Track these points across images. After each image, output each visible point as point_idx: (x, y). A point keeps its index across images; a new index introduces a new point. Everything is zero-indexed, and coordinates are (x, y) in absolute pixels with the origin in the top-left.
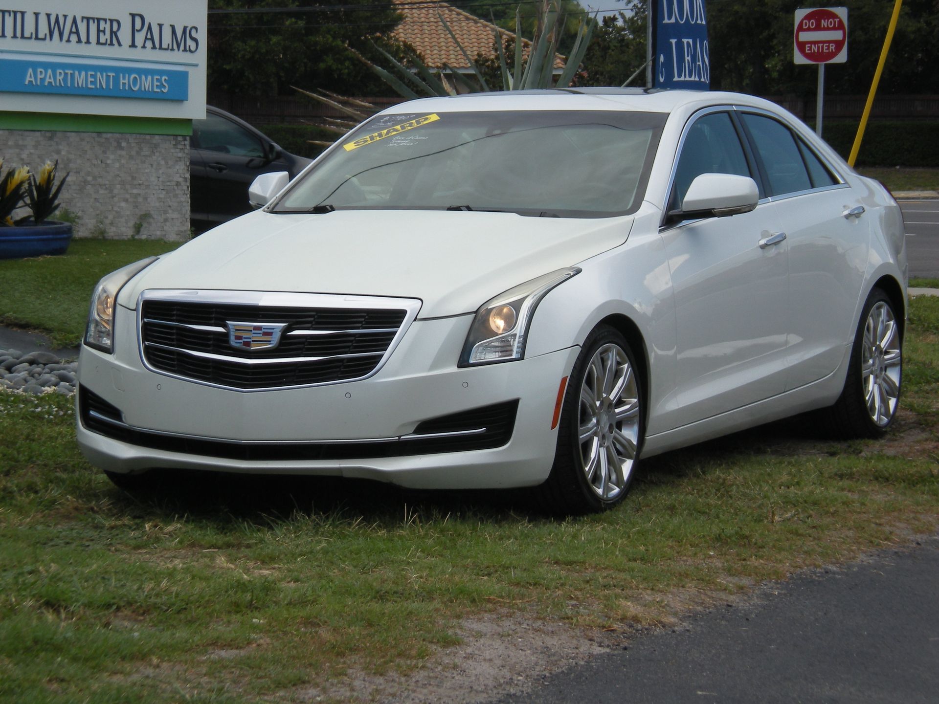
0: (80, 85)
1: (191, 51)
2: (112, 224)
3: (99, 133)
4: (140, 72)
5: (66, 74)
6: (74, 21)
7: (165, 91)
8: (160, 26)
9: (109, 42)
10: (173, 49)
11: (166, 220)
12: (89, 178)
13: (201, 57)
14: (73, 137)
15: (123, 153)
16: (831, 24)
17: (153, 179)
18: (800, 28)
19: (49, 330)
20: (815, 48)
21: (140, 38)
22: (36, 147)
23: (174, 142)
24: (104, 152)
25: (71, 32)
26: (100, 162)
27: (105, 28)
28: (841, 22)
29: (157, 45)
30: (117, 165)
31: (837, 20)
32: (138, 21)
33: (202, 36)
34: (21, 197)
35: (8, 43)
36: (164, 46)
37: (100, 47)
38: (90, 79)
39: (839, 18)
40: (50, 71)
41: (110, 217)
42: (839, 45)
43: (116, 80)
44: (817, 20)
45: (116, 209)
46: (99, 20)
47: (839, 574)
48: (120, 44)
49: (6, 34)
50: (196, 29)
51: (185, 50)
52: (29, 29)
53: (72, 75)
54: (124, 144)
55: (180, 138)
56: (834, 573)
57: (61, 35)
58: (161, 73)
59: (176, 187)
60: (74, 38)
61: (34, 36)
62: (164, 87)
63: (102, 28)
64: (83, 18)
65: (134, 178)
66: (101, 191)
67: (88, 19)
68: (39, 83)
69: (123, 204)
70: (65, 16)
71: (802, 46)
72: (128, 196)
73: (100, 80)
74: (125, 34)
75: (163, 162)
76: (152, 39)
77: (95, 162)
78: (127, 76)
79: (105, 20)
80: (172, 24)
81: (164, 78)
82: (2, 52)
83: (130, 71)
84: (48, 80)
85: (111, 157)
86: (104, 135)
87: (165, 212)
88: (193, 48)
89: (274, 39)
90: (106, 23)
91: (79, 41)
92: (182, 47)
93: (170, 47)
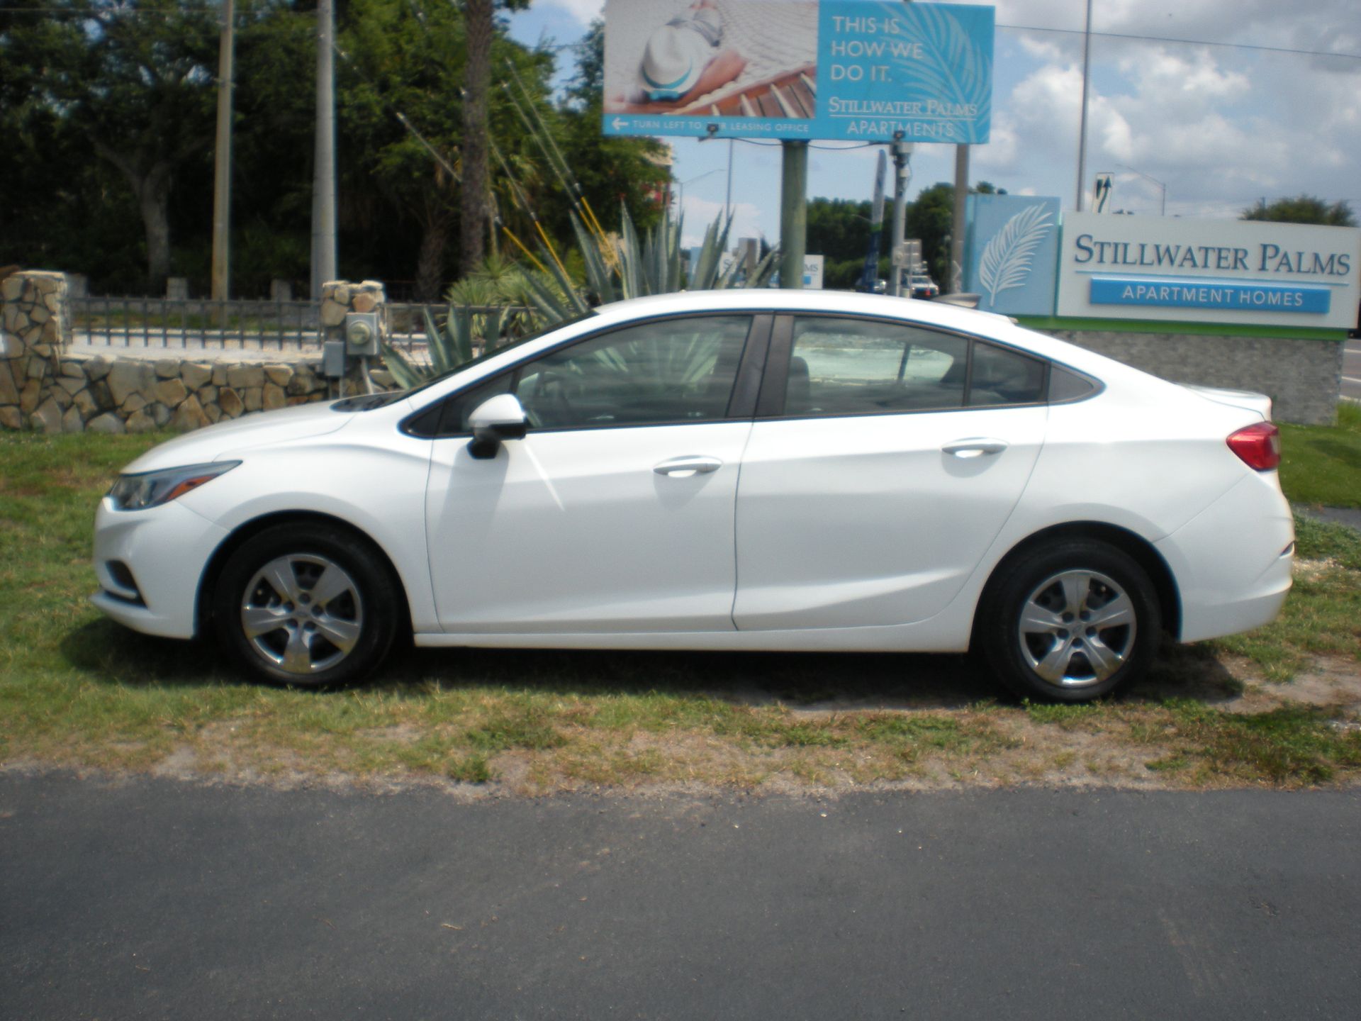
0: (1189, 299)
1: (1338, 274)
3: (1227, 337)
4: (1266, 290)
6: (1189, 251)
7: (1298, 304)
8: (1300, 254)
9: (1232, 265)
10: (1315, 272)
11: (1306, 407)
13: (1353, 279)
14: (1192, 339)
15: (1256, 352)
17: (1293, 374)
21: (1271, 264)
23: (1322, 346)
24: (1232, 351)
25: (1185, 259)
26: (1225, 359)
27: (1227, 256)
29: (1295, 268)
30: (1247, 362)
32: (1270, 252)
35: (1105, 267)
36: (1303, 268)
38: (1202, 295)
40: (1152, 289)
43: (1236, 295)
46: (1220, 250)
48: (1246, 268)
49: (1104, 260)
50: (1347, 256)
51: (1331, 273)
52: (1133, 256)
53: (1180, 292)
54: (1257, 345)
55: (1331, 343)
57: (1172, 261)
58: (1295, 290)
59: (1321, 382)
60: (1188, 264)
61: (1139, 262)
62: (1298, 302)
63: (1223, 255)
64: (1200, 248)
65: (1269, 373)
67: (1207, 250)
68: (1137, 297)
70: (1178, 247)
74: (1252, 261)
75: (1307, 361)
76: (1288, 264)
77: (1219, 358)
78: (1249, 293)
79: (1228, 250)
80: (1316, 252)
81: (1297, 294)
83: (1254, 289)
85: (1239, 356)
86: (1233, 338)
87: (1309, 401)
88: (1342, 272)
90: (1229, 252)
91: (1195, 266)
92: (1328, 270)
93: (1312, 270)
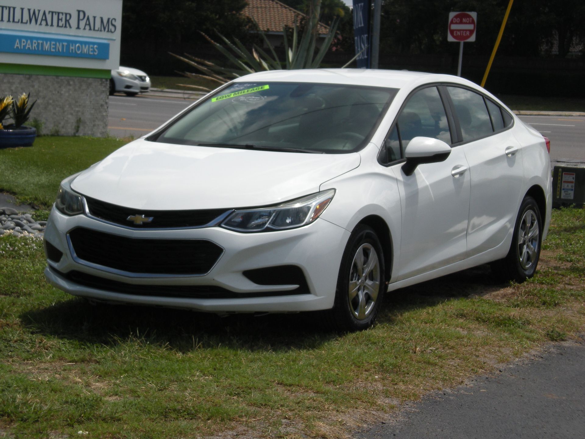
0: (47, 49)
1: (111, 32)
2: (63, 127)
3: (57, 77)
4: (81, 43)
5: (38, 43)
6: (44, 13)
7: (96, 54)
8: (95, 18)
9: (64, 25)
10: (101, 31)
11: (94, 125)
12: (51, 101)
13: (117, 36)
14: (42, 78)
15: (71, 87)
16: (468, 20)
17: (88, 102)
18: (452, 22)
19: (14, 193)
20: (459, 33)
21: (82, 24)
22: (20, 83)
23: (100, 82)
24: (60, 87)
25: (42, 20)
26: (57, 93)
27: (62, 18)
28: (473, 20)
29: (92, 28)
30: (67, 94)
31: (471, 19)
32: (82, 14)
33: (119, 24)
34: (8, 113)
35: (4, 25)
36: (96, 28)
37: (59, 28)
38: (52, 46)
39: (472, 18)
40: (29, 41)
41: (62, 123)
42: (471, 32)
43: (68, 46)
44: (460, 19)
45: (65, 118)
46: (59, 13)
47: (452, 395)
48: (70, 27)
49: (4, 19)
50: (115, 20)
51: (108, 31)
52: (18, 16)
53: (42, 44)
54: (71, 83)
55: (104, 80)
56: (449, 395)
57: (36, 21)
58: (94, 44)
59: (101, 107)
60: (44, 23)
61: (20, 21)
62: (96, 52)
63: (60, 18)
64: (49, 12)
65: (76, 102)
66: (58, 109)
67: (52, 13)
68: (22, 48)
69: (70, 116)
70: (39, 11)
71: (452, 32)
72: (73, 112)
73: (58, 47)
74: (73, 22)
75: (93, 93)
76: (89, 24)
77: (54, 92)
78: (74, 45)
79: (62, 13)
80: (101, 16)
81: (95, 46)
82: (1, 29)
83: (76, 42)
84: (27, 46)
85: (64, 90)
86: (60, 78)
87: (94, 121)
88: (113, 29)
89: (180, 12)
90: (63, 15)
91: (47, 24)
92: (107, 29)
93: (100, 29)
